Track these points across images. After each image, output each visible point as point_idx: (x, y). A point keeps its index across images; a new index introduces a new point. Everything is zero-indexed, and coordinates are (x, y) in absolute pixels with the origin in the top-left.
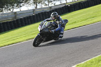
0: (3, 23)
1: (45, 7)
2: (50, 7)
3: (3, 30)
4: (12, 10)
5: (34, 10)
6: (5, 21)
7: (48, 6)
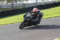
0: (17, 9)
1: (42, 2)
2: (45, 3)
3: (16, 13)
4: (22, 2)
5: (35, 3)
6: (18, 8)
7: (44, 2)
